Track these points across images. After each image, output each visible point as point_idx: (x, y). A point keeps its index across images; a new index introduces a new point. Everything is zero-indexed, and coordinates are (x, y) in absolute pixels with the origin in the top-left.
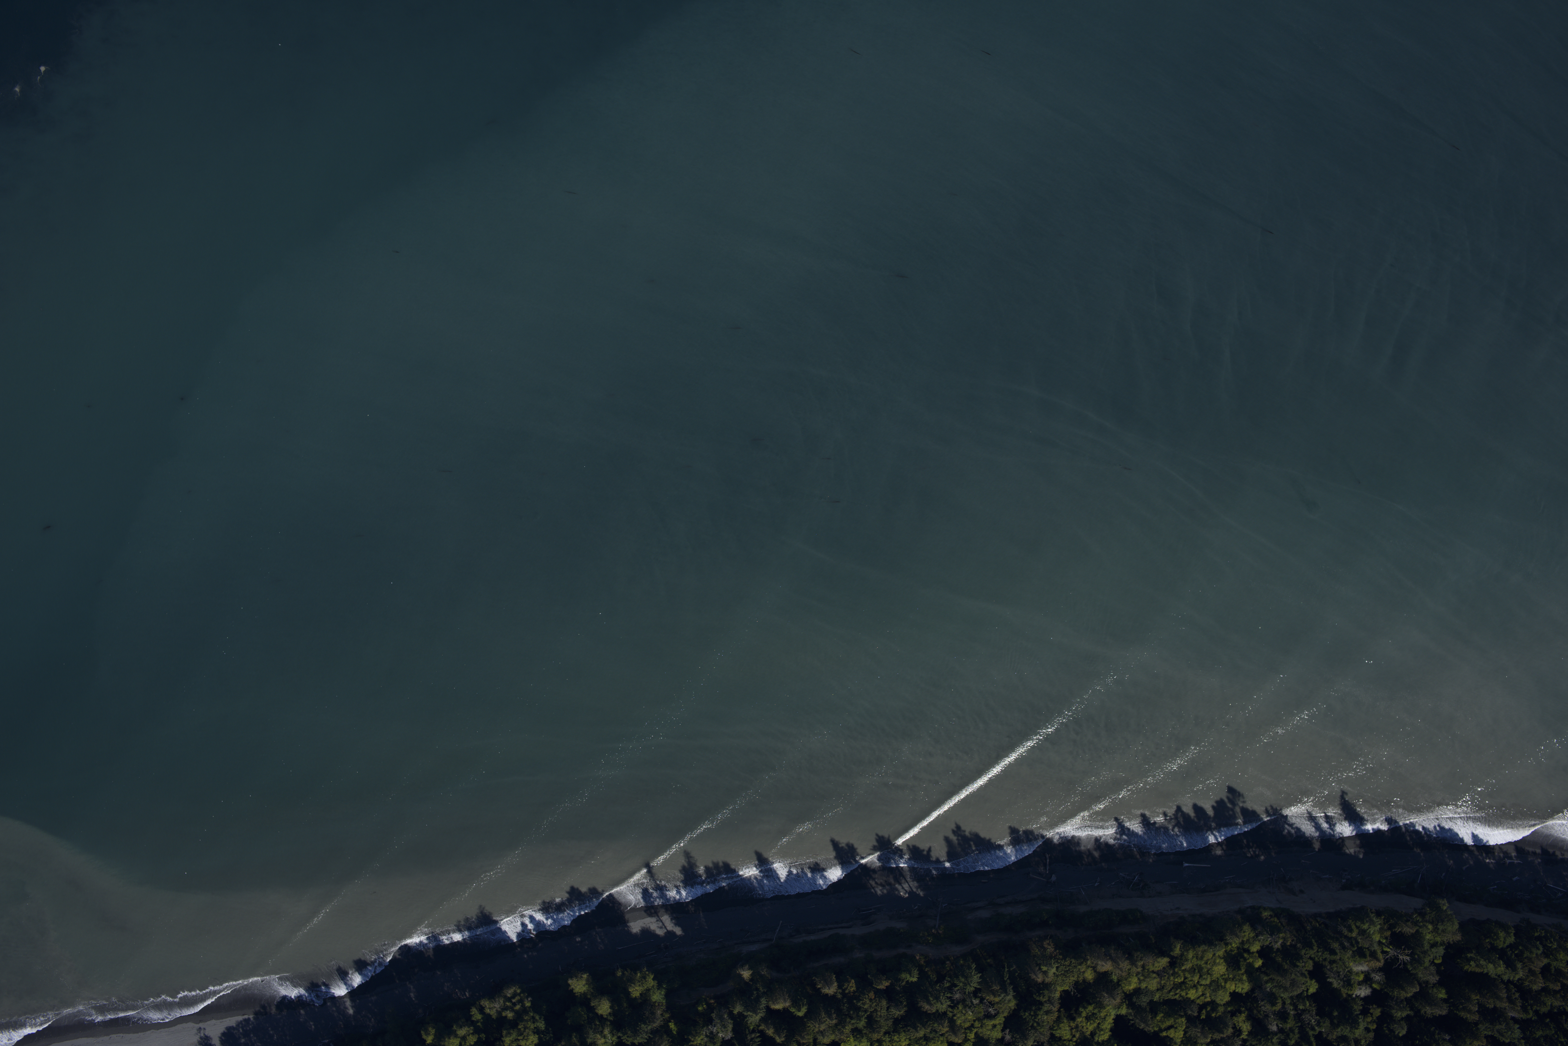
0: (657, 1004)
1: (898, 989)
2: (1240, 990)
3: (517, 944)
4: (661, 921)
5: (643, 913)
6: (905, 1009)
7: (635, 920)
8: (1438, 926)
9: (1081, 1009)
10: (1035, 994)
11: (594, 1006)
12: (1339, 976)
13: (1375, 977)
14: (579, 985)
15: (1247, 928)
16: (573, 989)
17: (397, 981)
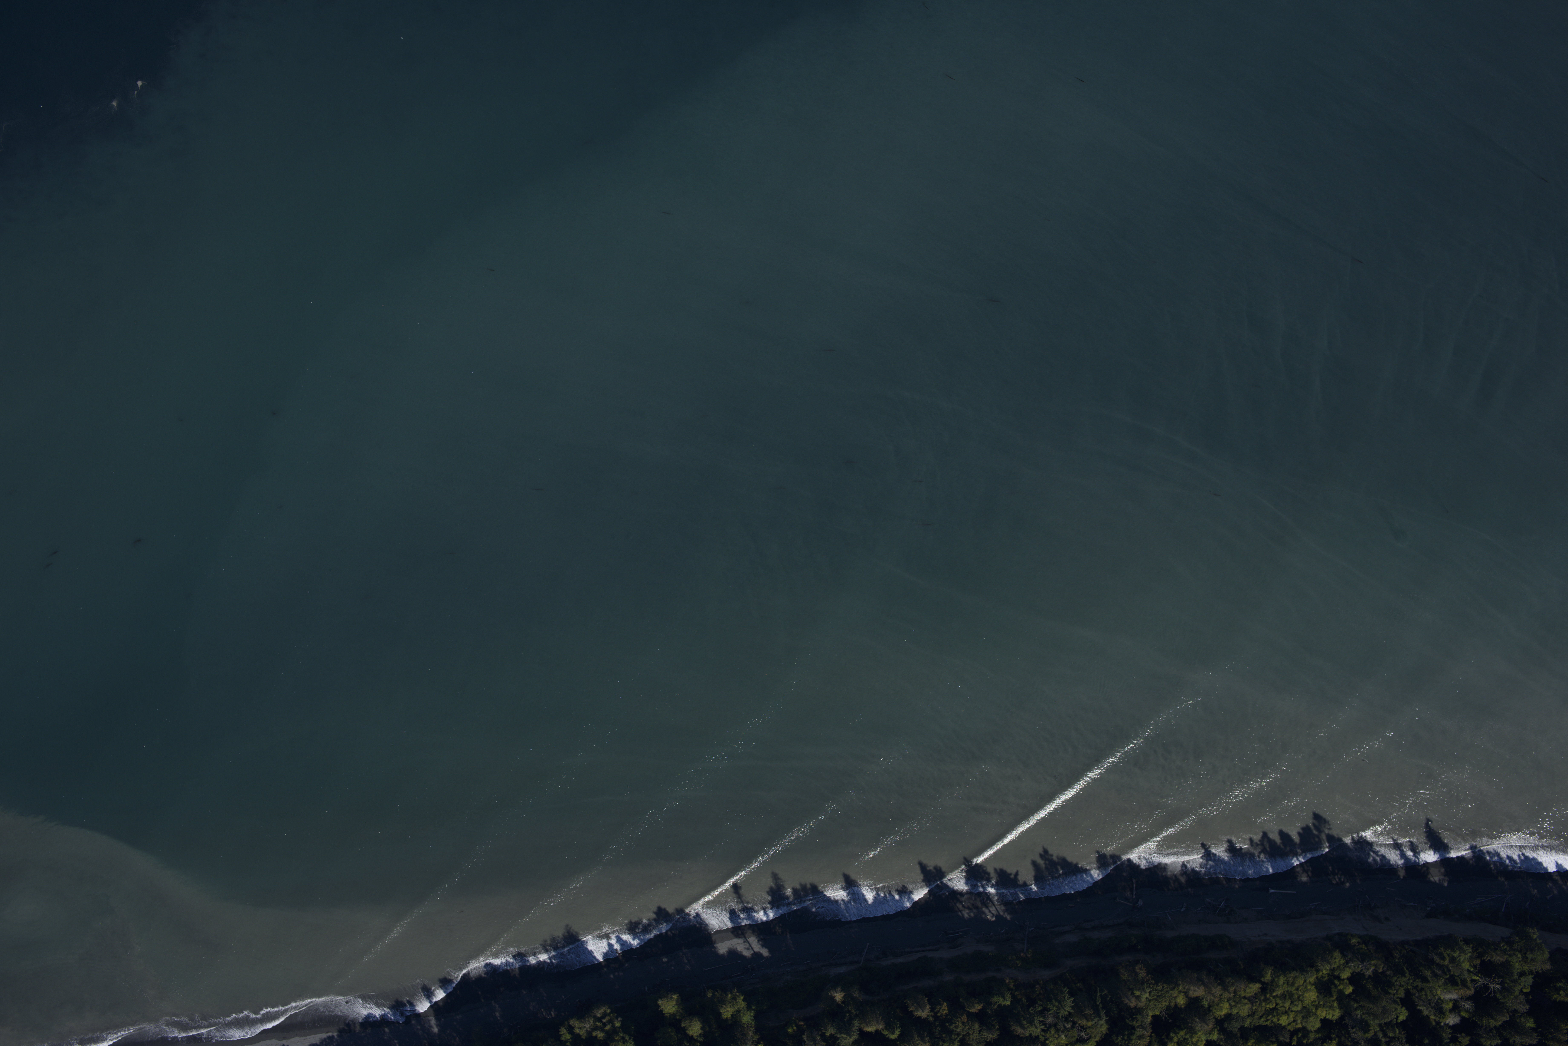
0: (746, 1026)
1: (990, 1012)
2: (1331, 1017)
3: (603, 964)
4: (748, 942)
5: (730, 934)
6: (998, 1032)
7: (722, 941)
8: (1527, 955)
9: (1172, 1035)
10: (1128, 1019)
11: (684, 1027)
12: (1430, 1004)
13: (1464, 1005)
14: (669, 1006)
15: (1337, 954)
16: (662, 1011)
17: (483, 1000)
